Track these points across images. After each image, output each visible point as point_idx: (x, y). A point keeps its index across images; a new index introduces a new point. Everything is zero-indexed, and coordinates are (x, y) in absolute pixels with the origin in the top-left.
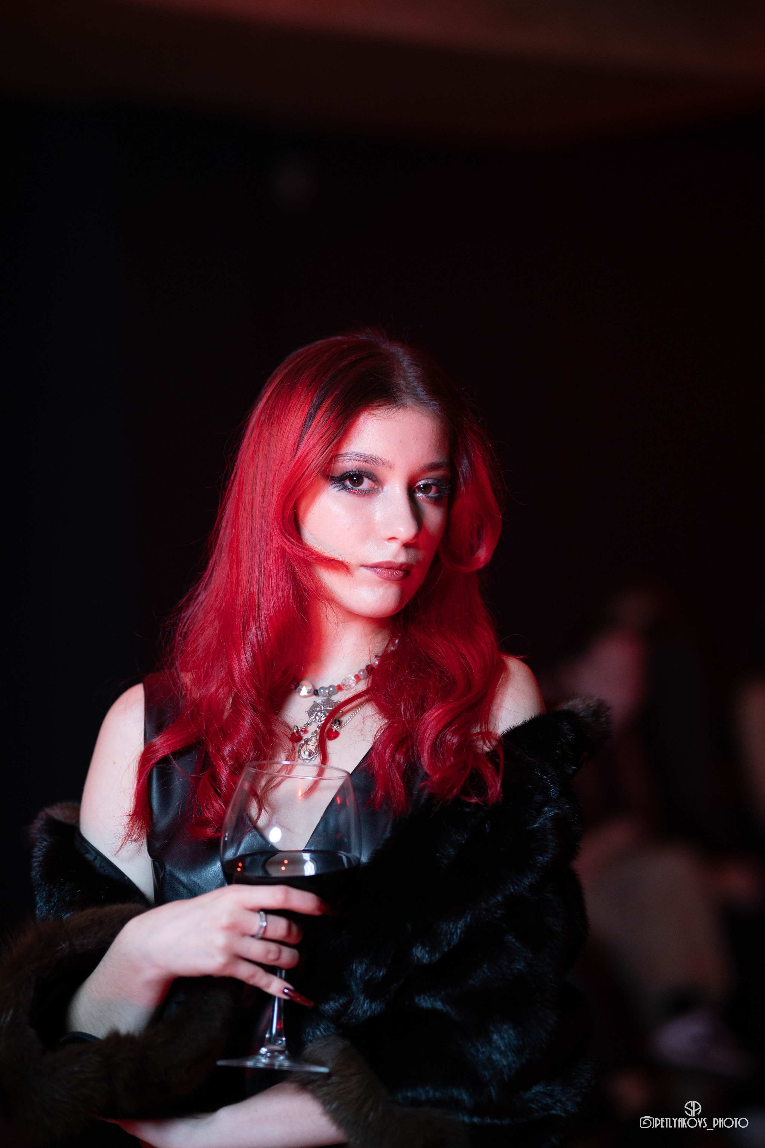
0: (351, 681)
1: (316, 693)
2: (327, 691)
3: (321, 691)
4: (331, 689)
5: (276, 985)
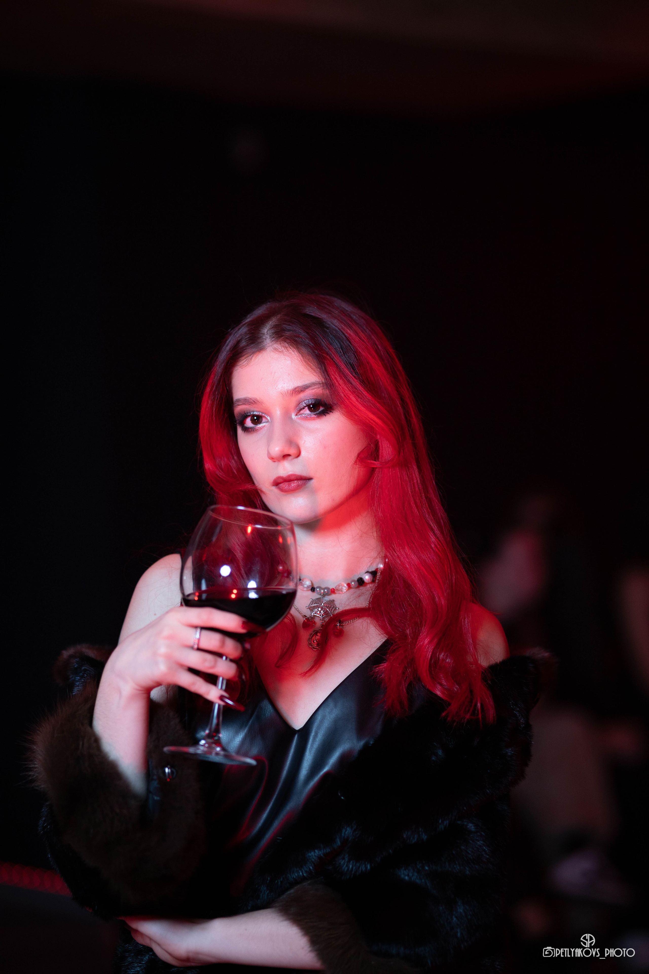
0: (344, 588)
1: (313, 589)
2: (322, 591)
3: (318, 589)
4: (326, 590)
5: (214, 692)
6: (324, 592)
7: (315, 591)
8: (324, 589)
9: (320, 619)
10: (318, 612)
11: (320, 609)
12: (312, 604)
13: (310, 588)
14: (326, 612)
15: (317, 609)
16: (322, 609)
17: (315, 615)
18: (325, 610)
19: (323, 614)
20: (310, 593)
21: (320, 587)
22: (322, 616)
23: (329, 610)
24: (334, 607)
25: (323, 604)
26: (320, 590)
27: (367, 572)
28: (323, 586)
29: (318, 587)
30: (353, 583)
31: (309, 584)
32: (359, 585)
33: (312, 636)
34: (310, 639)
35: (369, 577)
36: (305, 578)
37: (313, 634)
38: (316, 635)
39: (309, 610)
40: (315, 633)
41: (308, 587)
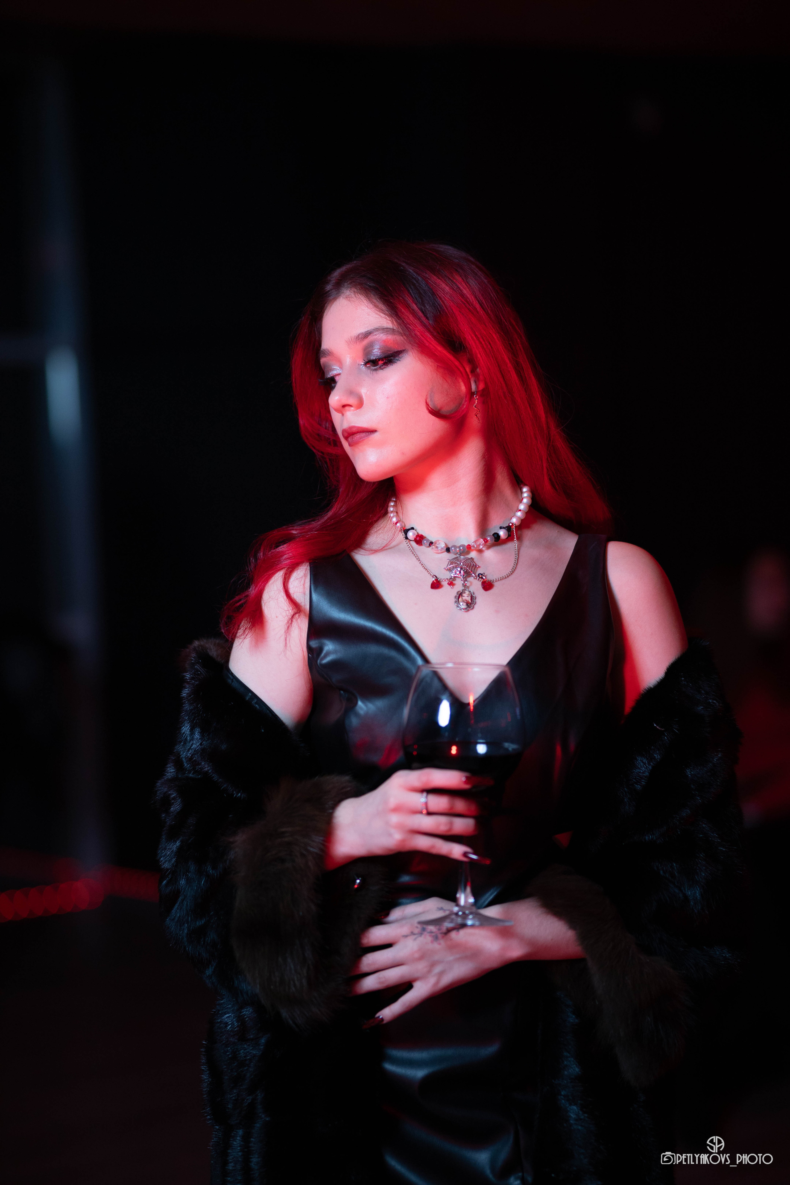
1: (448, 550)
2: (458, 549)
3: (453, 549)
4: (461, 548)
5: (457, 851)
6: (460, 550)
7: (451, 551)
8: (459, 547)
9: (461, 579)
10: (458, 572)
11: (459, 569)
12: (450, 565)
13: (445, 549)
14: (466, 571)
15: (456, 570)
16: (461, 569)
17: (455, 575)
18: (465, 569)
19: (463, 573)
20: (446, 554)
21: (454, 546)
22: (463, 576)
23: (469, 569)
24: (474, 565)
25: (462, 564)
26: (455, 549)
27: (501, 528)
28: (458, 544)
29: (452, 547)
30: (489, 538)
31: (443, 545)
32: (495, 541)
33: (457, 598)
34: (457, 602)
35: (504, 533)
36: (438, 541)
37: (458, 596)
38: (462, 596)
39: (448, 572)
40: (460, 595)
41: (442, 549)
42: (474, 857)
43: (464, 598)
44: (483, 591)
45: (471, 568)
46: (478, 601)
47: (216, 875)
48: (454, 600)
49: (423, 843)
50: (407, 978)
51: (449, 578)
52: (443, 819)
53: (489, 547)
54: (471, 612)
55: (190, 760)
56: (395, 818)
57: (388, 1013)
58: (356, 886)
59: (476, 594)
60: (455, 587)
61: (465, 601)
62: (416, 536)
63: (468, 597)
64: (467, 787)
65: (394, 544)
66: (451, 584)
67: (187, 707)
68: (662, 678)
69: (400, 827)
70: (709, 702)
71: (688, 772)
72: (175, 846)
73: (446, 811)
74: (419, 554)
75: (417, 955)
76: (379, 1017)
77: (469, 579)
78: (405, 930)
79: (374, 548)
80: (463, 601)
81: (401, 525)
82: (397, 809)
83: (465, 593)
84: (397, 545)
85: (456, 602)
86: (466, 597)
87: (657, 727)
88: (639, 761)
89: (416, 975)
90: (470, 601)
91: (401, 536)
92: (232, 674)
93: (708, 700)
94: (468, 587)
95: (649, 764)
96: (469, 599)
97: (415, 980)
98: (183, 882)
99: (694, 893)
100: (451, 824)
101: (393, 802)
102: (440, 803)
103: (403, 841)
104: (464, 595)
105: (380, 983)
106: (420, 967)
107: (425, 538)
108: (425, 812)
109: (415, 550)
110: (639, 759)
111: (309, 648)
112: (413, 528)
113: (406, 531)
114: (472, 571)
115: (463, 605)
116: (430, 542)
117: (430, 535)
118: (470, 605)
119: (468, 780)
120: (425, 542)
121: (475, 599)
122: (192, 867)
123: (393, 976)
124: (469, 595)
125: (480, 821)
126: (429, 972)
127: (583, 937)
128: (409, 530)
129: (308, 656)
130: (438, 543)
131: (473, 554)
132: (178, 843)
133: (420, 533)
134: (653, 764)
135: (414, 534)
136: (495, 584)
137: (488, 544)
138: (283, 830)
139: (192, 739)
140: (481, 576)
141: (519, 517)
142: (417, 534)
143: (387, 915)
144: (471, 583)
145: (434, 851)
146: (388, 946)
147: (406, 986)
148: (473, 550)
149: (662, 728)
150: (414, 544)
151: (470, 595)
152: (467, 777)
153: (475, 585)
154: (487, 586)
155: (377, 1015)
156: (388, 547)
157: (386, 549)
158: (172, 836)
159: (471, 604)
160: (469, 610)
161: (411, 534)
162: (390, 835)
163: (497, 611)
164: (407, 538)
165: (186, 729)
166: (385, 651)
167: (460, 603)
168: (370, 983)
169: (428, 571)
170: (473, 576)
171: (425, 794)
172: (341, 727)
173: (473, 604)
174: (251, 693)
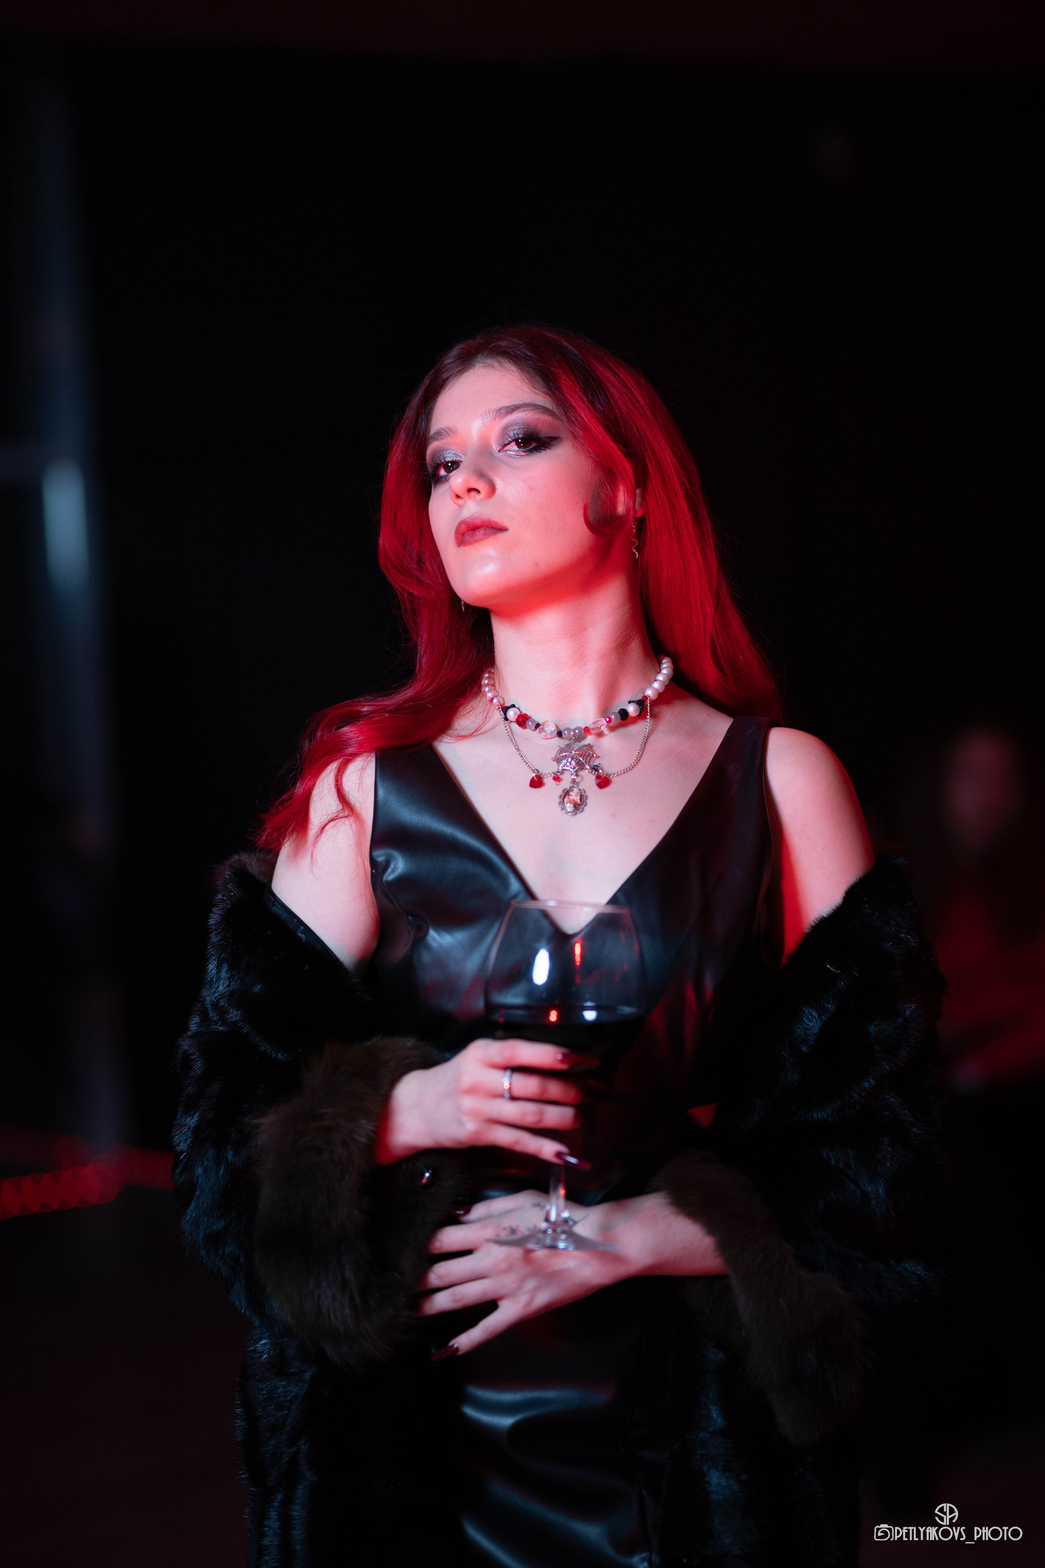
1: (560, 734)
2: (572, 733)
3: (566, 732)
4: (577, 731)
5: (548, 1149)
6: (575, 733)
7: (563, 735)
8: (574, 730)
9: (571, 773)
10: (568, 764)
11: (570, 760)
12: (559, 754)
13: (556, 733)
14: (578, 762)
15: (566, 760)
16: (572, 759)
17: (564, 768)
18: (577, 760)
19: (574, 765)
20: (557, 739)
21: (568, 729)
22: (574, 769)
23: (583, 759)
24: (589, 754)
25: (573, 752)
26: (569, 733)
27: (630, 702)
28: (573, 727)
29: (565, 730)
30: (613, 717)
31: (553, 728)
32: (621, 719)
33: (562, 797)
34: (562, 803)
35: (634, 708)
36: (546, 721)
37: (564, 794)
38: (569, 794)
39: (555, 763)
40: (567, 793)
41: (552, 732)
42: (573, 1160)
43: (571, 797)
44: (596, 788)
45: (585, 758)
46: (590, 801)
47: (238, 1163)
48: (558, 800)
49: (504, 1137)
50: (491, 1296)
51: (555, 771)
52: (531, 1107)
53: (612, 729)
54: (580, 816)
55: (215, 1005)
56: (468, 1103)
57: (465, 1340)
58: (424, 1181)
59: (588, 793)
60: (562, 783)
61: (573, 802)
62: (518, 716)
63: (576, 796)
64: (564, 1067)
65: (488, 726)
66: (557, 779)
67: (214, 938)
68: (839, 904)
69: (474, 1114)
70: (902, 938)
71: (872, 1028)
72: (192, 1121)
73: (535, 1097)
74: (519, 740)
75: (503, 1266)
76: (453, 1346)
77: (581, 773)
78: (489, 1233)
79: (463, 733)
80: (570, 802)
81: (498, 701)
82: (472, 1091)
83: (572, 791)
84: (493, 728)
85: (560, 803)
86: (574, 796)
87: (831, 969)
88: (806, 1014)
89: (502, 1292)
90: (579, 802)
91: (498, 715)
92: (274, 895)
93: (900, 934)
94: (578, 784)
95: (820, 1019)
96: (577, 799)
97: (501, 1298)
98: (199, 1171)
99: (877, 1190)
100: (541, 1113)
101: (467, 1081)
102: (528, 1085)
103: (477, 1133)
104: (571, 793)
105: (456, 1301)
106: (507, 1282)
107: (530, 718)
108: (507, 1095)
109: (515, 736)
110: (806, 1010)
111: (373, 862)
112: (513, 706)
113: (505, 709)
114: (586, 762)
115: (569, 807)
116: (536, 723)
117: (537, 715)
118: (578, 807)
119: (565, 1059)
120: (530, 723)
121: (586, 799)
122: (211, 1153)
123: (472, 1292)
124: (578, 793)
125: (582, 1110)
126: (519, 1288)
127: (724, 1246)
128: (509, 708)
129: (372, 872)
130: (546, 725)
131: (589, 740)
132: (196, 1118)
133: (524, 712)
134: (825, 1017)
135: (515, 713)
136: (615, 780)
137: (611, 724)
138: (323, 1111)
139: (219, 979)
140: (595, 769)
141: (656, 689)
142: (519, 713)
143: (468, 1211)
144: (582, 778)
145: (518, 1148)
146: (466, 1252)
147: (489, 1306)
148: (591, 734)
149: (838, 970)
150: (515, 727)
151: (580, 794)
152: (564, 1054)
153: (588, 779)
154: (603, 782)
155: (451, 1344)
156: (478, 732)
157: (479, 735)
158: (189, 1111)
159: (579, 805)
160: (577, 813)
161: (511, 714)
162: (461, 1124)
163: (614, 815)
164: (506, 719)
165: (212, 967)
166: (470, 867)
167: (565, 804)
168: (442, 1301)
169: (527, 763)
170: (587, 769)
171: (508, 1073)
172: (409, 967)
173: (583, 805)
174: (296, 919)
